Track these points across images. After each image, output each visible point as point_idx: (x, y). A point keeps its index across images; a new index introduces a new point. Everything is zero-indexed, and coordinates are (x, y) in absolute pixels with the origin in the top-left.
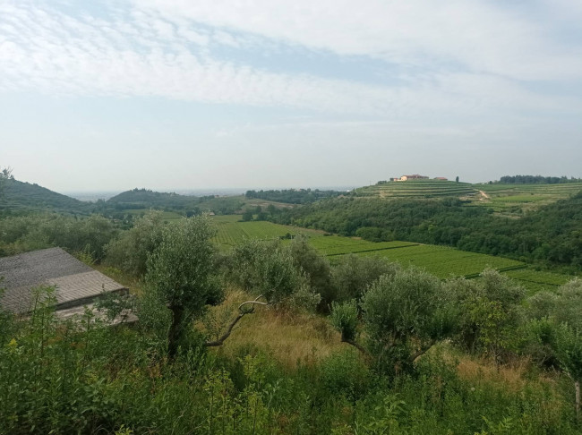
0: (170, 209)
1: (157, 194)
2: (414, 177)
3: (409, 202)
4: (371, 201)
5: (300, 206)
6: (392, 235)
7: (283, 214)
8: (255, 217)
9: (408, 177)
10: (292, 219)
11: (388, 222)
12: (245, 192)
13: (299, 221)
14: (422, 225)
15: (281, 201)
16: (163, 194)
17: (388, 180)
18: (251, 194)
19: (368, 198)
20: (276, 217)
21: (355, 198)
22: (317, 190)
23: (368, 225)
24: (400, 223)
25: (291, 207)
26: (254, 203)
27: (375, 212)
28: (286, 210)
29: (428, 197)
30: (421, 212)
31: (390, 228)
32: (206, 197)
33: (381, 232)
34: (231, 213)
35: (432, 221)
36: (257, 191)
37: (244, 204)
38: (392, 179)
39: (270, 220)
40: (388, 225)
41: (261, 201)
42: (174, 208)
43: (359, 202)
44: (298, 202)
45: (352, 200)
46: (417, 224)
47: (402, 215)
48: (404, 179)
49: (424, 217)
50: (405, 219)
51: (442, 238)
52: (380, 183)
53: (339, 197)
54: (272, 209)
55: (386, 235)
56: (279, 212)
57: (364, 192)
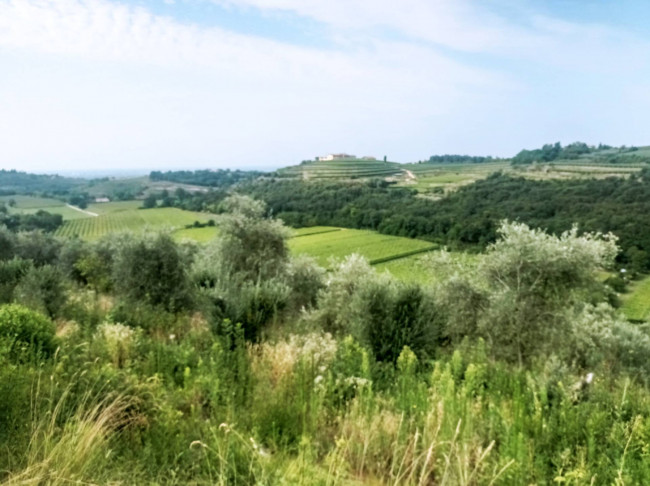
0: (50, 194)
1: (33, 177)
2: (341, 156)
3: (334, 184)
4: (294, 183)
5: (216, 189)
6: (314, 220)
7: (194, 199)
8: (160, 202)
9: (334, 156)
10: (204, 204)
11: (310, 206)
12: (148, 173)
13: (212, 207)
14: (344, 209)
15: (194, 184)
16: (41, 176)
17: (313, 159)
18: (156, 176)
19: (291, 179)
20: (186, 202)
21: (278, 180)
22: (238, 171)
23: (289, 209)
24: (323, 207)
25: (205, 190)
26: (159, 187)
27: (298, 195)
28: (198, 194)
29: (353, 178)
30: (345, 195)
31: (312, 212)
32: (97, 180)
33: (302, 217)
34: (130, 198)
35: (355, 203)
36: (163, 172)
37: (147, 188)
38: (317, 158)
39: (178, 206)
40: (310, 209)
41: (169, 183)
42: (55, 193)
43: (280, 184)
44: (214, 185)
45: (273, 181)
46: (341, 207)
47: (325, 198)
48: (330, 158)
49: (348, 200)
50: (328, 202)
51: (364, 222)
52: (304, 163)
53: (259, 179)
54: (182, 194)
55: (307, 220)
56: (189, 196)
57: (286, 172)
